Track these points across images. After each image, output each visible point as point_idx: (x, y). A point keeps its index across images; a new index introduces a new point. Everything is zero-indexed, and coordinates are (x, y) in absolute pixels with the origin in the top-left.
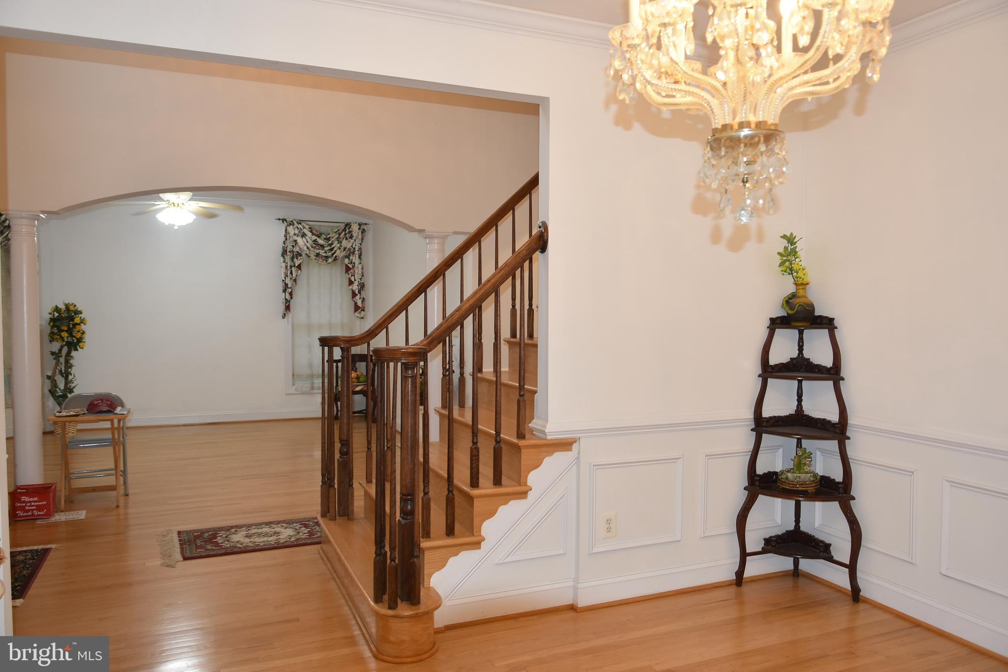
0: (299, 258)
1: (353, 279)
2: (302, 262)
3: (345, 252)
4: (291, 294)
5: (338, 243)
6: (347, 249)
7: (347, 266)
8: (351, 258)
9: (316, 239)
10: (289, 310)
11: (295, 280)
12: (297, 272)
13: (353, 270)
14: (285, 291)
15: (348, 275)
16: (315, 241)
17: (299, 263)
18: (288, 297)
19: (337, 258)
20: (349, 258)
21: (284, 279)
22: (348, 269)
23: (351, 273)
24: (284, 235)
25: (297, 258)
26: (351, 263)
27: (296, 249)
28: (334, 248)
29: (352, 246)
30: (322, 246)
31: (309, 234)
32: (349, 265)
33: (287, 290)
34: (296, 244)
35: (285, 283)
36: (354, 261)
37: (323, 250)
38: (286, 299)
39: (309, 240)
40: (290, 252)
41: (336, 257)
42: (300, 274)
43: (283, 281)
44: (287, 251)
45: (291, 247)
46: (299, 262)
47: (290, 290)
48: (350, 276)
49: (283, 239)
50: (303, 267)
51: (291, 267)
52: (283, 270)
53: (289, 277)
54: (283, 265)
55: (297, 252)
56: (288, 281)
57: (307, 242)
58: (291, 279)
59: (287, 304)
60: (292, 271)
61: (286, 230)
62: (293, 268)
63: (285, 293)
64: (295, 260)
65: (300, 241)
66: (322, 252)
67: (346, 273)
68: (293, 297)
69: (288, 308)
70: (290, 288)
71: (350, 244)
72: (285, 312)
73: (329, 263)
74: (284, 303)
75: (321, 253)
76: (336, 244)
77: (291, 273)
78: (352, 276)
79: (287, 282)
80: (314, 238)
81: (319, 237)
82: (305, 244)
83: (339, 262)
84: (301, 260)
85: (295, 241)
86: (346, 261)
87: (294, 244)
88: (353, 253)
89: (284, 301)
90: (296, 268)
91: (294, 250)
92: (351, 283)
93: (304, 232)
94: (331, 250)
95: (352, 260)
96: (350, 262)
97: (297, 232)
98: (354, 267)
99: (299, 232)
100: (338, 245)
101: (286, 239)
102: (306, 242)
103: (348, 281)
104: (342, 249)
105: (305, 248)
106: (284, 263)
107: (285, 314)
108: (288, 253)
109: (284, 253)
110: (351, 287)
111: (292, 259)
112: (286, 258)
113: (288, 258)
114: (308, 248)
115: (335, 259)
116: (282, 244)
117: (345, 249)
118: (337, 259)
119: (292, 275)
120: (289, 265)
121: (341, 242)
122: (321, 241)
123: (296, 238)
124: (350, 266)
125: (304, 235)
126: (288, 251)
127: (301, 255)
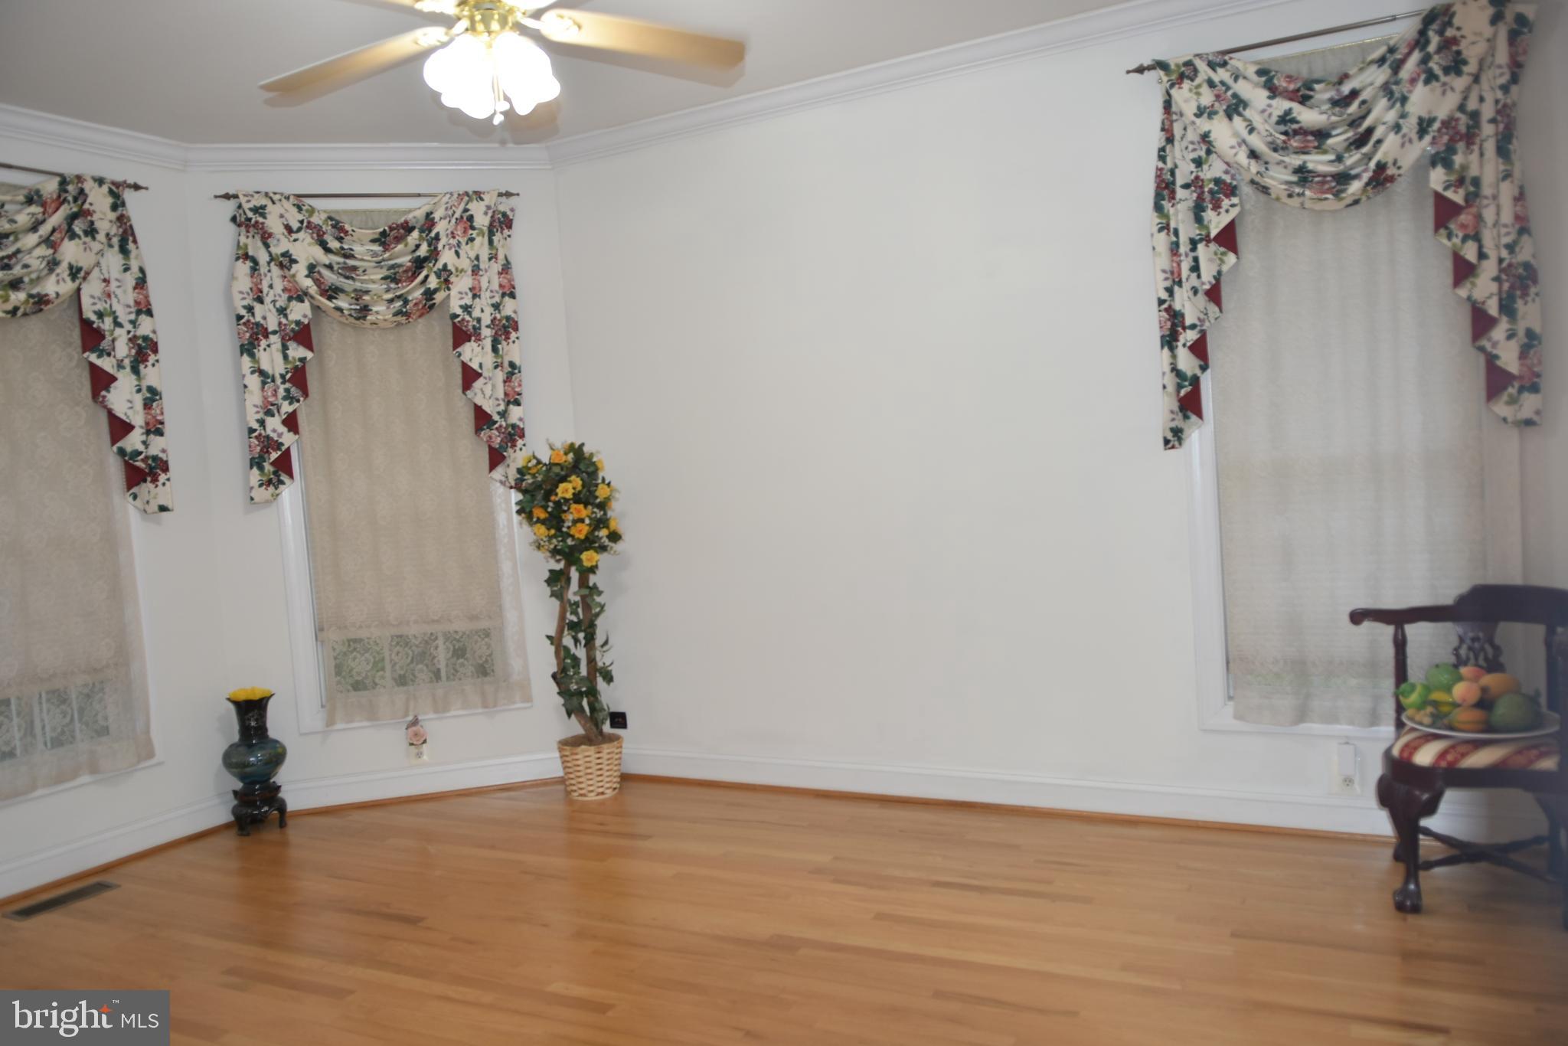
0: (1226, 203)
1: (1470, 253)
2: (1240, 214)
3: (1428, 138)
4: (1199, 349)
5: (1392, 107)
6: (1436, 125)
7: (1440, 200)
8: (1458, 159)
9: (1289, 112)
10: (1199, 414)
11: (1214, 294)
12: (1222, 261)
13: (1474, 210)
14: (1170, 341)
15: (1449, 237)
16: (1285, 119)
17: (1222, 225)
18: (1187, 362)
19: (1391, 171)
20: (1447, 164)
21: (1164, 295)
22: (1444, 212)
23: (1463, 226)
24: (1159, 125)
25: (1217, 207)
26: (1461, 182)
27: (1214, 170)
28: (1370, 131)
29: (1462, 108)
30: (1321, 135)
31: (1256, 95)
32: (1449, 194)
33: (1182, 339)
34: (1209, 152)
35: (1169, 310)
36: (1474, 171)
37: (1320, 149)
38: (1174, 369)
39: (1257, 120)
40: (1186, 186)
41: (1381, 167)
42: (1236, 266)
43: (1161, 302)
44: (1174, 183)
45: (1192, 167)
46: (1225, 220)
47: (1191, 336)
48: (1457, 241)
49: (1157, 139)
50: (1246, 239)
51: (1194, 244)
52: (1164, 261)
53: (1186, 286)
54: (1162, 240)
55: (1217, 181)
56: (1183, 301)
57: (1252, 130)
58: (1195, 291)
59: (1183, 392)
60: (1196, 260)
61: (1168, 105)
62: (1201, 247)
63: (1172, 349)
64: (1209, 215)
65: (1223, 132)
66: (1319, 162)
67: (1437, 227)
68: (1211, 362)
69: (1190, 404)
70: (1193, 327)
71: (1452, 101)
72: (1179, 423)
73: (1356, 202)
74: (1171, 388)
75: (1310, 166)
76: (1382, 113)
77: (1195, 268)
78: (1465, 239)
79: (1177, 307)
80: (1281, 105)
81: (1304, 100)
82: (1244, 141)
83: (1401, 189)
84: (1234, 213)
85: (1205, 137)
86: (1437, 178)
87: (1203, 154)
88: (1470, 137)
89: (1170, 380)
90: (1213, 246)
91: (1202, 175)
92: (1463, 271)
93: (1235, 96)
94: (1360, 141)
95: (1464, 168)
96: (1453, 178)
97: (1207, 98)
98: (1472, 198)
99: (1218, 96)
100: (1391, 116)
101: (1170, 140)
102: (1244, 133)
103: (1449, 264)
104: (1410, 126)
105: (1242, 158)
106: (1163, 234)
107: (1177, 433)
108: (1180, 193)
109: (1165, 188)
110: (1463, 292)
111: (1198, 210)
112: (1172, 211)
113: (1180, 214)
114: (1253, 155)
115: (1381, 178)
116: (1153, 162)
117: (1424, 126)
118: (1391, 179)
119: (1199, 277)
120: (1183, 239)
121: (1404, 100)
122: (1309, 117)
123: (1204, 125)
124: (1457, 197)
125: (1236, 107)
126: (1179, 181)
127: (1231, 191)
